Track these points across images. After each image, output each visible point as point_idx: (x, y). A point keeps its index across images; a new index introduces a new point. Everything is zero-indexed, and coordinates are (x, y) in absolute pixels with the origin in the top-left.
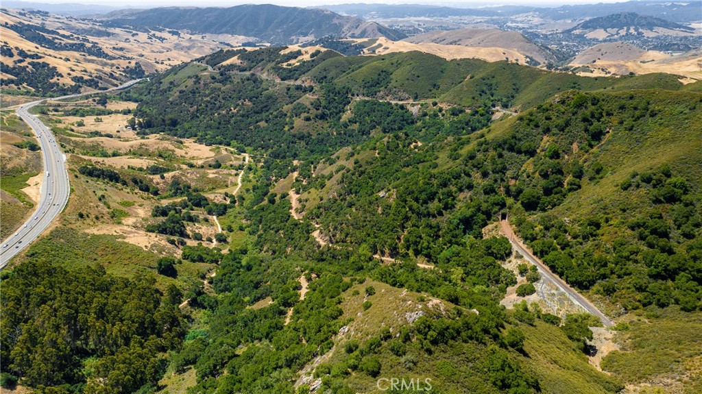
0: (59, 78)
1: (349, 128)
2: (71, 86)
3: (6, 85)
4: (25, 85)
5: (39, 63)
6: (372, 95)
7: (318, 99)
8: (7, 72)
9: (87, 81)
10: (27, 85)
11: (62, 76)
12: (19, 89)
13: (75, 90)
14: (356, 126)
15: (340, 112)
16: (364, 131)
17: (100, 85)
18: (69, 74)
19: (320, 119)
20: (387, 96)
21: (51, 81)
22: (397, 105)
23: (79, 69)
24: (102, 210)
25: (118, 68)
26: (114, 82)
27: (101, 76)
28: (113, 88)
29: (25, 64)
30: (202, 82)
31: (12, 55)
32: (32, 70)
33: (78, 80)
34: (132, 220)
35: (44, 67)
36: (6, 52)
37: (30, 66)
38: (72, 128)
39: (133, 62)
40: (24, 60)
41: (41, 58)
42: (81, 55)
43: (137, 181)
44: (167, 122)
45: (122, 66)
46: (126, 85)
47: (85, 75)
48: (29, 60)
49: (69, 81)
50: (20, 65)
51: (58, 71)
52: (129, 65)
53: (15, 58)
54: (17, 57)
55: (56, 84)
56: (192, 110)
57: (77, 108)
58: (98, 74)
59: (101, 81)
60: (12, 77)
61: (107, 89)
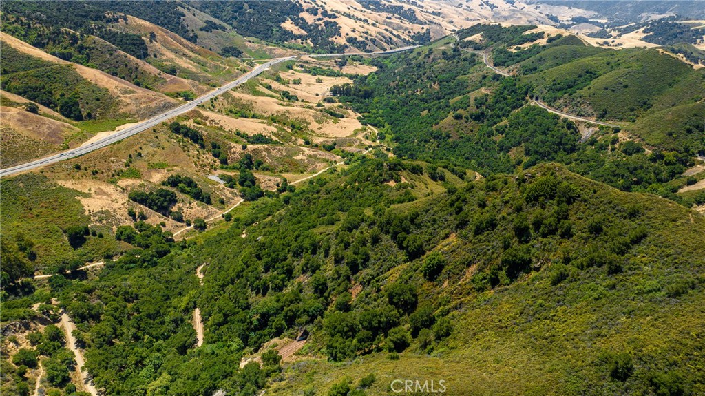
0: (338, 37)
1: (492, 138)
2: (341, 46)
3: (295, 40)
4: (308, 41)
5: (331, 22)
6: (550, 101)
7: (487, 95)
8: (303, 29)
9: (358, 42)
10: (311, 41)
11: (340, 36)
12: (302, 43)
13: (342, 49)
14: (498, 138)
15: (503, 115)
16: (503, 146)
17: (368, 47)
18: (347, 34)
19: (475, 120)
20: (566, 106)
21: (331, 39)
22: (565, 120)
23: (362, 30)
24: (114, 167)
25: (409, 32)
26: (386, 46)
27: (377, 40)
28: (378, 51)
29: (321, 22)
30: (432, 57)
31: (316, 14)
32: (322, 28)
33: (352, 40)
34: (130, 182)
35: (333, 26)
36: (313, 12)
37: (323, 25)
38: (270, 84)
39: (426, 27)
40: (323, 19)
41: (336, 17)
42: (387, 18)
43: (215, 146)
44: (361, 93)
45: (414, 31)
46: (397, 49)
47: (362, 37)
48: (326, 19)
49: (342, 41)
50: (317, 23)
51: (341, 31)
52: (420, 30)
53: (318, 17)
54: (320, 16)
55: (332, 42)
56: (392, 84)
57: (318, 66)
58: (376, 36)
59: (371, 44)
60: (304, 33)
61: (371, 52)
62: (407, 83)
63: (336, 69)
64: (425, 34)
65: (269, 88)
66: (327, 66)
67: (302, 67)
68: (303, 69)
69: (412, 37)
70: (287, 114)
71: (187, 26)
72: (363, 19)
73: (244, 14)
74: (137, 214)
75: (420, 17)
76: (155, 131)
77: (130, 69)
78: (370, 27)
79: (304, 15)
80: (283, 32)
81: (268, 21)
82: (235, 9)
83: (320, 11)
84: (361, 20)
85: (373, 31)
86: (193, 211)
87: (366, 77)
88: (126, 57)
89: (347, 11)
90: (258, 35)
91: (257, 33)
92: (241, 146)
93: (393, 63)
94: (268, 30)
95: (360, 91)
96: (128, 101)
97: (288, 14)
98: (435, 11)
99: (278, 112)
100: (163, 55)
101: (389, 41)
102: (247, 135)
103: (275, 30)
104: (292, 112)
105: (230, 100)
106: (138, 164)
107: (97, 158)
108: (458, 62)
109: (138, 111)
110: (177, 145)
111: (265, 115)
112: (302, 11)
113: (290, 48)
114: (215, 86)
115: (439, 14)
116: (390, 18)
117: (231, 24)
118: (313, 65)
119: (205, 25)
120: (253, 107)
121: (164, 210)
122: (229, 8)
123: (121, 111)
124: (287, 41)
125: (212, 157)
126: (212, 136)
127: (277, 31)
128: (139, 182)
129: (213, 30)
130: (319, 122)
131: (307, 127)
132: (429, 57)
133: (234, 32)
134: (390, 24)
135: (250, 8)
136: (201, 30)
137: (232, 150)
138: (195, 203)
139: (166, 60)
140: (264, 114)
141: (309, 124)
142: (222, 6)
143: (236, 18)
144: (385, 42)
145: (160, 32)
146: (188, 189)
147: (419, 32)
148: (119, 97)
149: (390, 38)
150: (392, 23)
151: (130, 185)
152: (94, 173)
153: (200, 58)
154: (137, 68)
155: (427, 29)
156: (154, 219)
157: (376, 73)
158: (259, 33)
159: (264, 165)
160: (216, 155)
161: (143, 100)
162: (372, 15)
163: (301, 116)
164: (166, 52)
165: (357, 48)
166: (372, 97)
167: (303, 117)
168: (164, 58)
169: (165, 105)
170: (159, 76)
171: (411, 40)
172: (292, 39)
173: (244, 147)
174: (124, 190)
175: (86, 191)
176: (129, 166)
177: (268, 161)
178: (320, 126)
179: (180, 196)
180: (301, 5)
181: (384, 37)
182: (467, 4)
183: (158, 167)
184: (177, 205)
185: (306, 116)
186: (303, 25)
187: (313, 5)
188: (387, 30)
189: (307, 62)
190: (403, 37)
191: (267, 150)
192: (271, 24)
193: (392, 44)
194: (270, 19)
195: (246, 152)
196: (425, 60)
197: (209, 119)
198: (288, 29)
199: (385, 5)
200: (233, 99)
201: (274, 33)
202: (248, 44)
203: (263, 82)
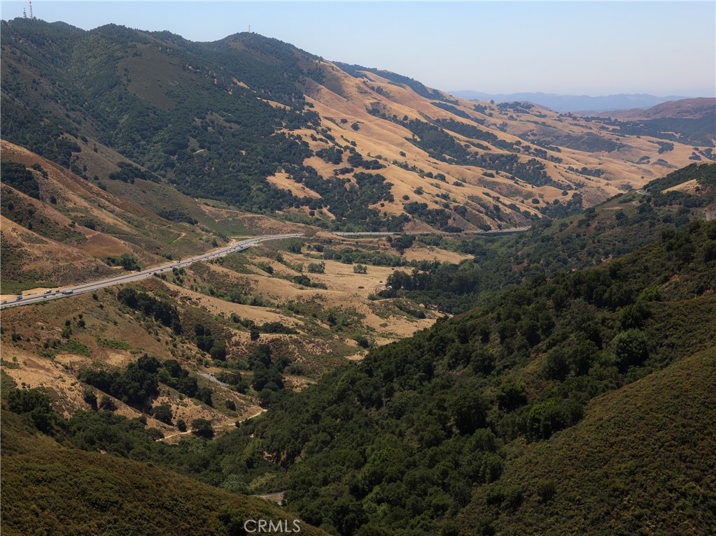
0: (386, 203)
2: (394, 217)
3: (297, 207)
4: (325, 210)
5: (370, 176)
8: (312, 188)
9: (430, 212)
10: (330, 210)
11: (392, 200)
12: (312, 214)
13: (396, 223)
17: (450, 221)
18: (406, 198)
21: (371, 207)
23: (436, 191)
24: (44, 335)
25: (536, 201)
26: (489, 221)
27: (469, 209)
28: (474, 230)
29: (349, 176)
30: (594, 224)
31: (337, 161)
32: (352, 187)
33: (416, 210)
34: (76, 358)
35: (375, 182)
36: (333, 156)
37: (354, 181)
38: (271, 265)
39: (571, 193)
40: (352, 170)
41: (380, 167)
42: (485, 174)
43: (200, 331)
44: (453, 283)
45: (546, 199)
46: (513, 229)
47: (436, 203)
48: (359, 170)
49: (397, 209)
50: (341, 177)
51: (393, 191)
52: (560, 198)
53: (341, 166)
54: (345, 164)
55: (375, 213)
56: (516, 268)
57: (354, 248)
58: (467, 204)
59: (458, 216)
60: (315, 195)
61: (459, 230)
62: (548, 264)
63: (393, 253)
64: (570, 203)
65: (270, 270)
66: (373, 248)
67: (319, 249)
68: (322, 254)
69: (543, 211)
70: (318, 301)
71: (85, 169)
72: (434, 174)
73: (190, 157)
74: (99, 401)
75: (556, 177)
76: (95, 297)
77: (18, 213)
78: (454, 188)
79: (315, 163)
80: (272, 193)
81: (239, 171)
82: (171, 148)
83: (346, 155)
84: (430, 175)
85: (460, 195)
86: (187, 410)
87: (456, 267)
88: (10, 192)
89: (401, 159)
90: (220, 197)
91: (218, 194)
92: (248, 334)
93: (509, 247)
94: (240, 187)
95: (450, 280)
96: (37, 253)
97: (279, 161)
98: (589, 167)
99: (299, 297)
100: (68, 200)
101: (496, 213)
102: (252, 322)
103: (254, 188)
104: (328, 297)
105: (205, 276)
106: (81, 337)
107: (14, 320)
108: (652, 225)
109: (56, 271)
110: (135, 322)
111: (276, 302)
112: (309, 154)
113: (290, 220)
114: (170, 258)
115: (598, 173)
116: (492, 176)
117: (164, 176)
118: (343, 247)
119: (119, 170)
120: (251, 289)
121: (138, 402)
122: (159, 146)
123: (26, 268)
124: (280, 209)
125: (196, 349)
126: (195, 316)
127: (260, 190)
128: (90, 361)
129: (136, 179)
130: (381, 315)
131: (358, 321)
132: (588, 225)
133: (172, 189)
134: (493, 186)
135: (201, 147)
136: (113, 177)
137: (233, 339)
138: (187, 400)
139: (73, 210)
140: (272, 301)
141: (363, 316)
142: (143, 142)
143: (172, 165)
144: (487, 214)
145: (49, 167)
146: (173, 380)
147: (556, 202)
148: (19, 245)
149: (497, 208)
150: (498, 184)
151: (77, 363)
152: (16, 338)
153: (130, 215)
154: (31, 213)
155: (575, 195)
156: (126, 412)
157: (475, 261)
158: (222, 194)
159: (294, 365)
160: (203, 346)
161: (60, 255)
162: (453, 170)
163: (347, 304)
164: (70, 194)
165: (427, 222)
166: (475, 292)
167: (350, 305)
168: (71, 205)
169: (97, 268)
170: (72, 229)
171: (540, 216)
172: (291, 205)
173: (255, 336)
174: (67, 368)
175: (10, 360)
176: (68, 337)
177: (300, 360)
178: (383, 321)
179: (162, 387)
180: (306, 144)
181: (483, 205)
182: (661, 156)
183: (117, 347)
184: (160, 399)
185: (357, 305)
186: (311, 179)
187: (331, 144)
188: (487, 194)
189: (330, 242)
190: (523, 209)
191: (296, 342)
192: (245, 177)
193: (501, 219)
194: (243, 167)
195: (258, 342)
196: (581, 231)
197: (180, 295)
198: (281, 188)
199: (477, 153)
200: (213, 275)
201: (253, 193)
202: (206, 209)
203: (256, 261)
